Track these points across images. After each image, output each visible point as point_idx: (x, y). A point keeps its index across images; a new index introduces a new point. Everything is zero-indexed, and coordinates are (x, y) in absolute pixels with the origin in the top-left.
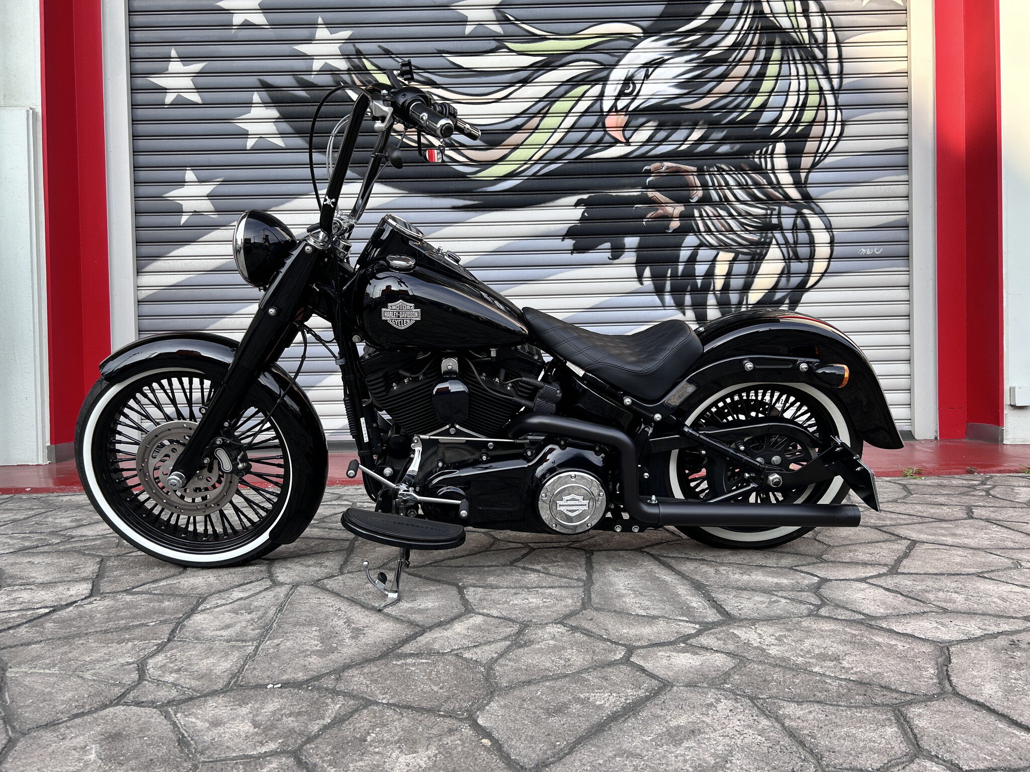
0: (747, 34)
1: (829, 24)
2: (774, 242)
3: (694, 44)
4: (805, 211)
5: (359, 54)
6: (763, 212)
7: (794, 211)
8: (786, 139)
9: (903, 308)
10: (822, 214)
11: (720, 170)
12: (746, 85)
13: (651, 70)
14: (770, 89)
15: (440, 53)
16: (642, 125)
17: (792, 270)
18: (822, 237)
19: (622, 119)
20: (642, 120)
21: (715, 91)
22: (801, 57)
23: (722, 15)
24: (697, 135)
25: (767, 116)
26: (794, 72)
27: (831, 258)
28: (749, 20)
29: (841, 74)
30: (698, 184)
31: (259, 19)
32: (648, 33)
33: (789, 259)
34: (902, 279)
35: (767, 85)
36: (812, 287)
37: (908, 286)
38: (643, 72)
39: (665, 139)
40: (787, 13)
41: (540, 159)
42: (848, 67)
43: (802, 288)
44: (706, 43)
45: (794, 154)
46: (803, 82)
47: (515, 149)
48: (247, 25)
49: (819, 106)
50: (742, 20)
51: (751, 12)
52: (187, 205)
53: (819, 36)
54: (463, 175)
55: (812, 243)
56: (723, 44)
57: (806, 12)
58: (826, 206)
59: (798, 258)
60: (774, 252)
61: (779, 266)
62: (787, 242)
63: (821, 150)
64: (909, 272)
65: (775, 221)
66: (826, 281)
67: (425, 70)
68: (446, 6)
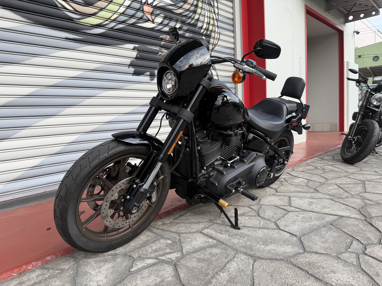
8: (205, 35)
10: (215, 69)
12: (192, 8)
14: (200, 13)
16: (158, 15)
18: (216, 78)
19: (150, 9)
20: (158, 12)
21: (183, 7)
22: (208, 2)
24: (178, 25)
25: (200, 24)
26: (206, 9)
29: (218, 14)
35: (199, 11)
39: (167, 24)
41: (114, 20)
42: (221, 12)
46: (209, 13)
49: (213, 25)
54: (71, 20)
63: (214, 43)
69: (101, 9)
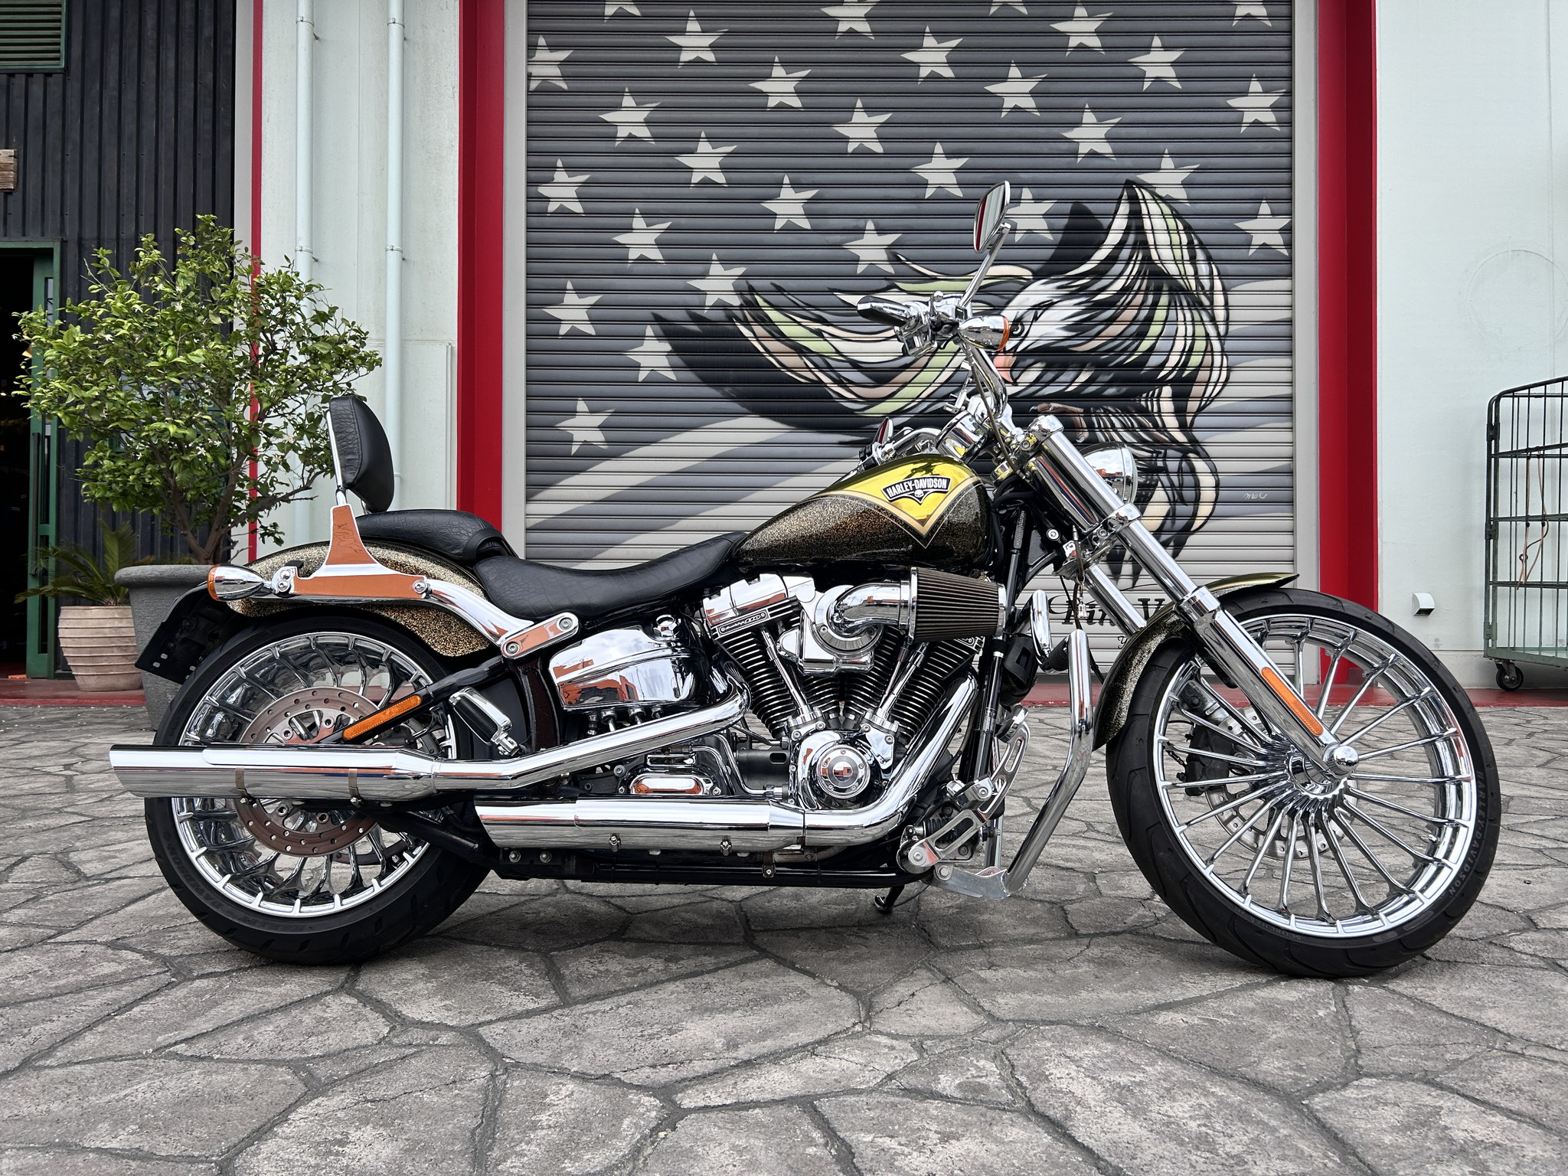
0: (1136, 278)
1: (1215, 272)
2: (1159, 484)
3: (1083, 288)
4: (1191, 455)
5: (752, 290)
6: (1149, 454)
7: (1179, 454)
8: (1172, 383)
9: (1287, 554)
10: (1206, 457)
11: (1107, 412)
12: (1134, 328)
13: (1040, 312)
14: (1157, 334)
15: (832, 291)
16: (1030, 366)
17: (1177, 513)
18: (1207, 480)
19: (1011, 360)
20: (1030, 361)
21: (1103, 334)
22: (1188, 302)
23: (1112, 259)
24: (1084, 377)
25: (1154, 360)
26: (1181, 317)
27: (1216, 502)
28: (1137, 266)
29: (1227, 321)
30: (1085, 425)
31: (655, 254)
32: (1037, 276)
33: (1175, 501)
34: (1286, 524)
35: (1154, 330)
36: (1197, 530)
37: (1292, 532)
38: (1030, 316)
39: (1053, 380)
40: (1175, 260)
41: (928, 397)
42: (1234, 315)
43: (1187, 530)
44: (1095, 287)
45: (1180, 398)
46: (1190, 328)
47: (903, 387)
48: (642, 260)
49: (1205, 351)
50: (1131, 266)
51: (1140, 258)
52: (579, 436)
53: (1206, 283)
54: (851, 411)
55: (1197, 486)
56: (1111, 288)
57: (1193, 260)
58: (1211, 450)
59: (1183, 501)
60: (1159, 494)
61: (1164, 509)
62: (1172, 485)
63: (1207, 395)
64: (1293, 518)
65: (1160, 464)
66: (1211, 525)
67: (816, 308)
68: (838, 246)
69: (905, 385)
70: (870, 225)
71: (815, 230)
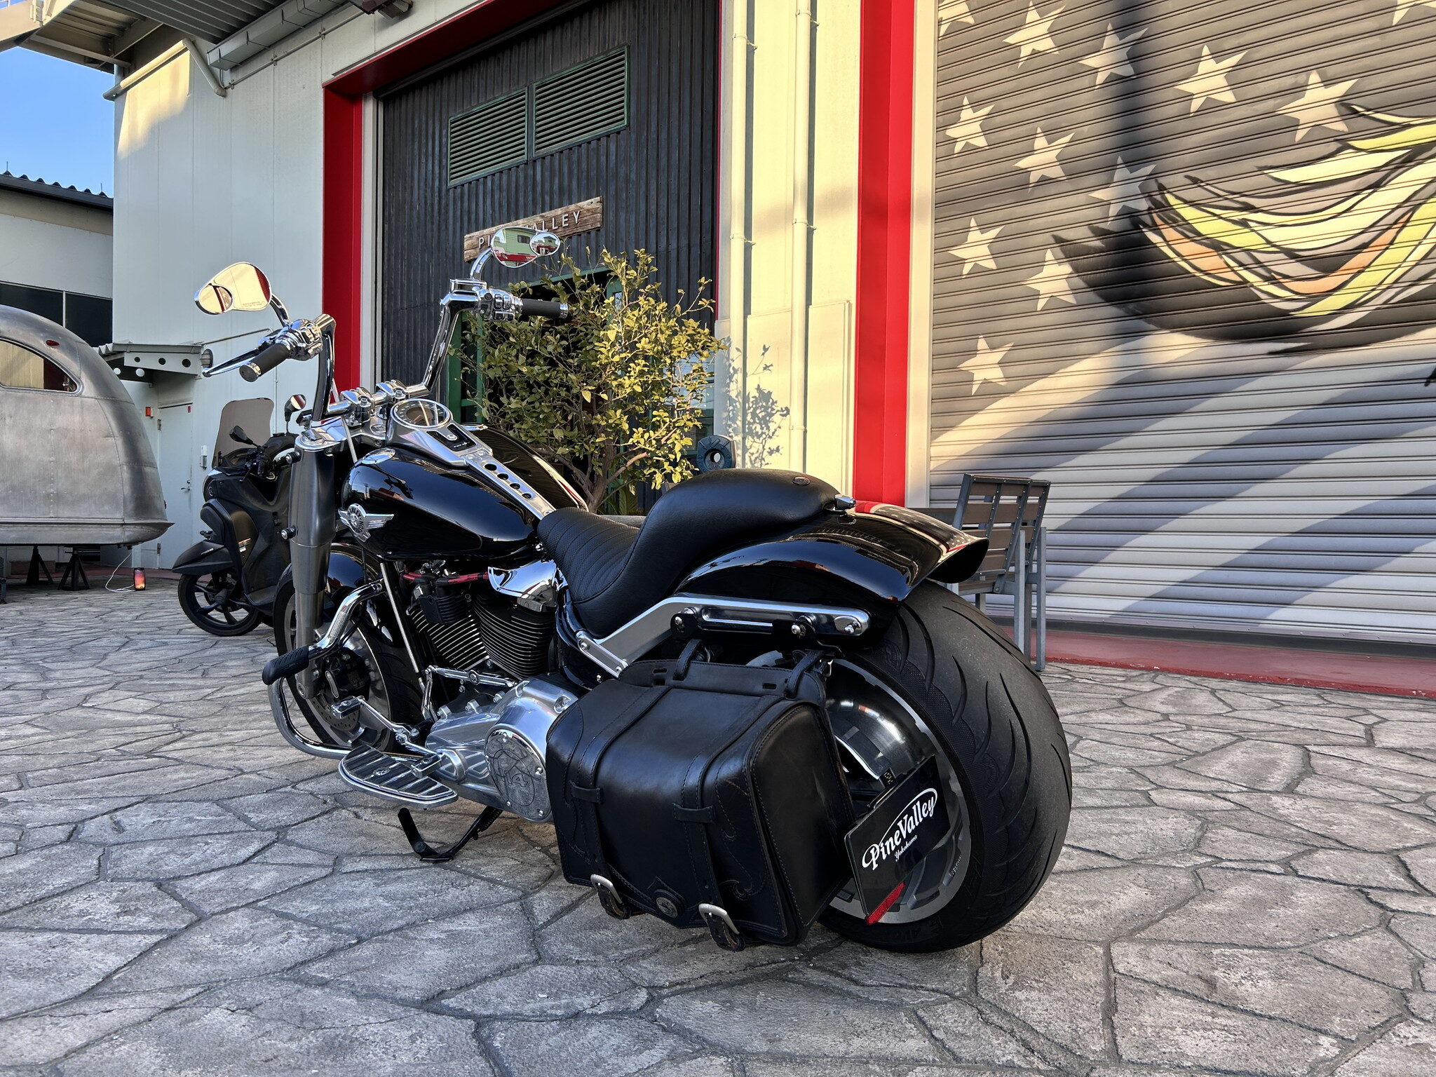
5: (1162, 188)
15: (1263, 170)
31: (1057, 172)
48: (1043, 181)
52: (979, 376)
54: (1285, 313)
68: (1271, 114)
69: (1361, 270)
70: (1314, 77)
71: (1241, 102)
